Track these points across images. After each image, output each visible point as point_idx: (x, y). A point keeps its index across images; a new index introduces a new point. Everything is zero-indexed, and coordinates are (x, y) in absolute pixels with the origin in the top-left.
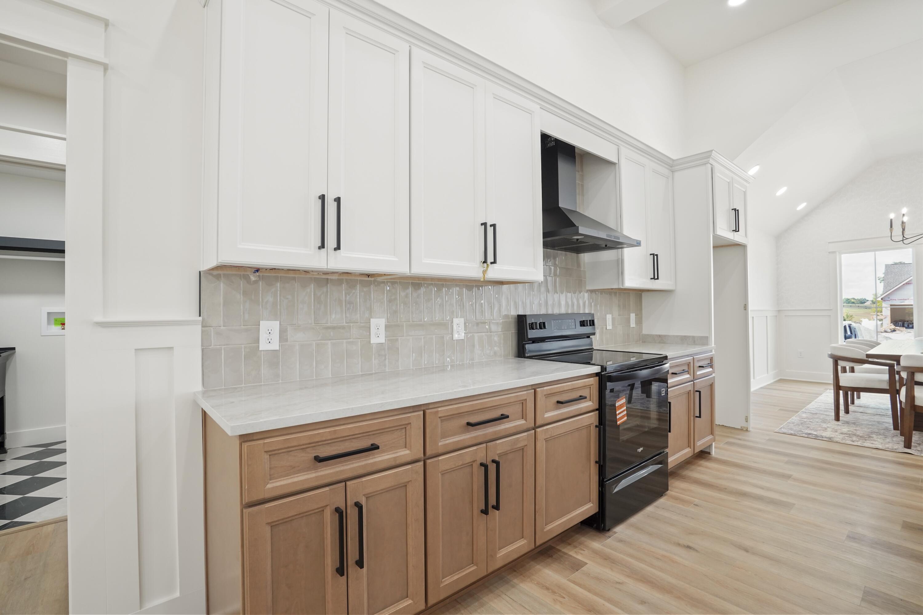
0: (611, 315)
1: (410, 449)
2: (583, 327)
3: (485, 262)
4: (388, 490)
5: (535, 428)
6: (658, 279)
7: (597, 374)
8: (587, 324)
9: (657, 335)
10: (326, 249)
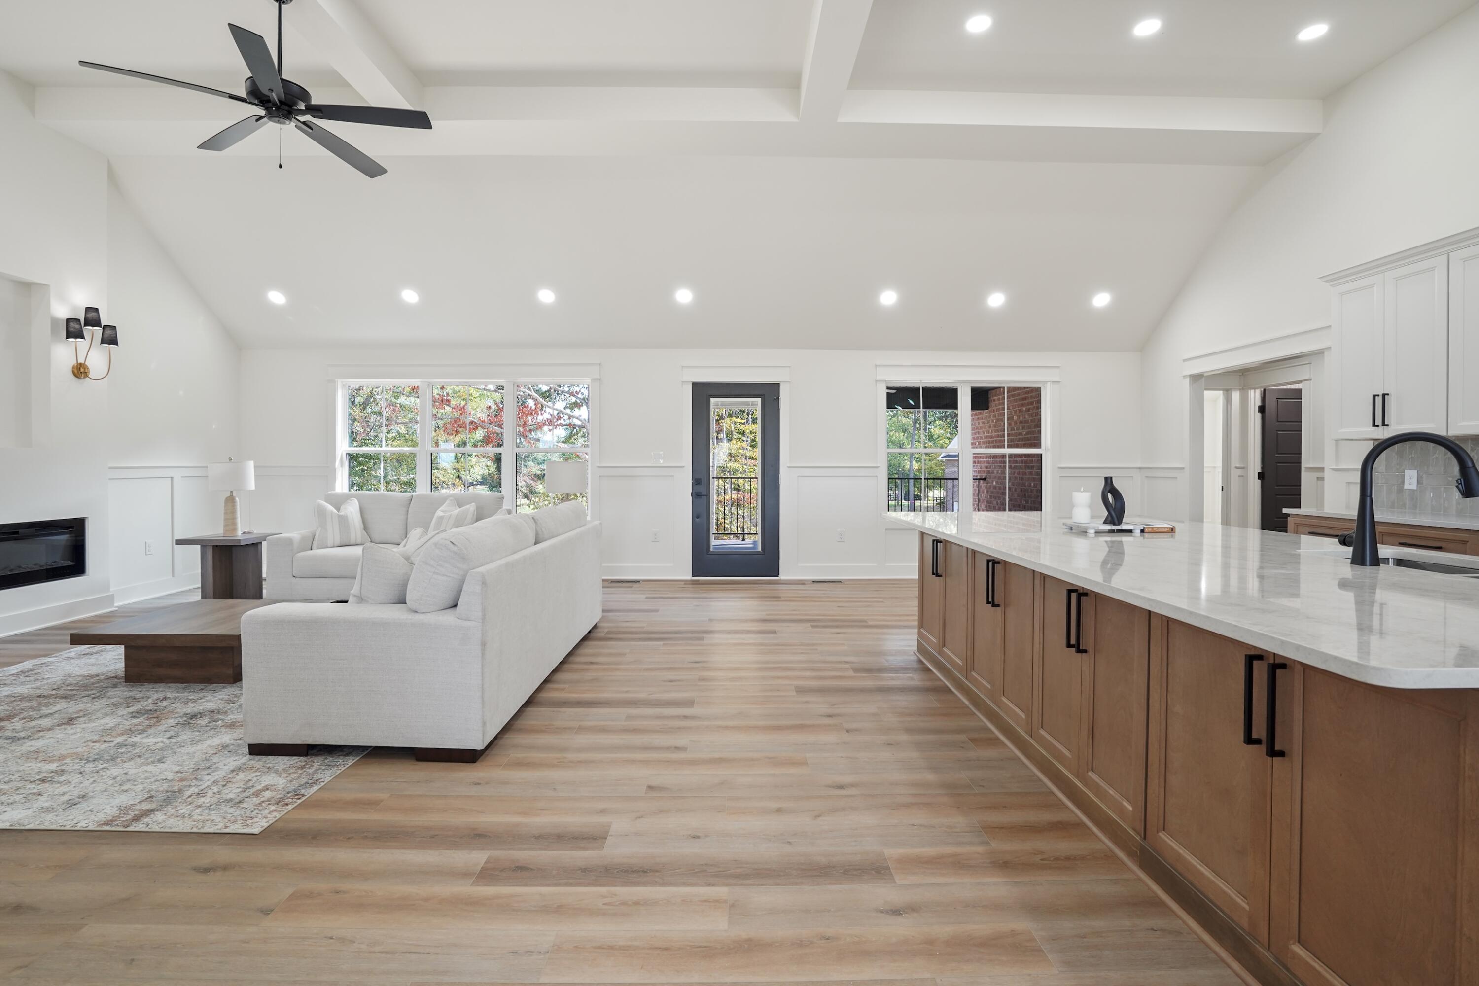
10: (1378, 426)
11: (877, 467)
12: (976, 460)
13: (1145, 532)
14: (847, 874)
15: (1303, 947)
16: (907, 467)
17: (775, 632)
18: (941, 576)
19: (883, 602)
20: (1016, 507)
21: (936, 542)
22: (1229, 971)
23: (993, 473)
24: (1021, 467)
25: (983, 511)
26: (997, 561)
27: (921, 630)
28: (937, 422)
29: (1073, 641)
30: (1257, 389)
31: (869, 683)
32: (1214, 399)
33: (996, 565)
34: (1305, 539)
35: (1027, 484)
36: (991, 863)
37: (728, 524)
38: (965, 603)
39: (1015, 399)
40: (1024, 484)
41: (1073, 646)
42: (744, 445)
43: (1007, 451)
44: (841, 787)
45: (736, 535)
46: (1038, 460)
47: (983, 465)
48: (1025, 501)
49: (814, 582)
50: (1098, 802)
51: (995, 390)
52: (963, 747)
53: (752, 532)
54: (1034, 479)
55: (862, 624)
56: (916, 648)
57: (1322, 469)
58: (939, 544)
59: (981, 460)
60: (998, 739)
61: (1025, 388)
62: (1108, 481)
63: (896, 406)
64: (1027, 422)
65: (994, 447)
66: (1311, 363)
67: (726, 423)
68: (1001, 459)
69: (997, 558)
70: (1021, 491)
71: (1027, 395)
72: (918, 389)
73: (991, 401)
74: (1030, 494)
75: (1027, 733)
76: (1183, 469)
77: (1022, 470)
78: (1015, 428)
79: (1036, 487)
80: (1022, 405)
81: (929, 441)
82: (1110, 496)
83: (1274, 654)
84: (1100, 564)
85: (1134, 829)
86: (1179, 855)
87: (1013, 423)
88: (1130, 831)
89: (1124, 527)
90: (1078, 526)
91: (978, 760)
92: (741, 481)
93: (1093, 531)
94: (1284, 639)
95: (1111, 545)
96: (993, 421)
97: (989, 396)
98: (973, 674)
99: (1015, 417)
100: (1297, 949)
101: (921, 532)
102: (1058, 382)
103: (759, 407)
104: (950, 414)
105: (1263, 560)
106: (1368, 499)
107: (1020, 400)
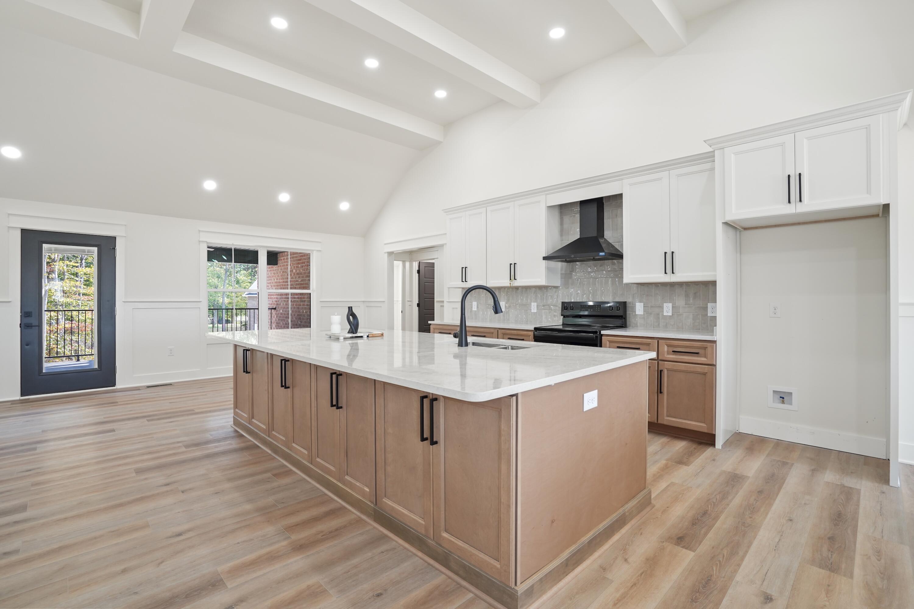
3: (511, 279)
6: (673, 273)
10: (463, 282)
11: (200, 302)
12: (270, 297)
13: (369, 337)
14: (188, 597)
15: (447, 533)
16: (221, 301)
17: (113, 430)
18: (249, 373)
19: (206, 395)
20: (296, 325)
21: (246, 350)
22: (417, 558)
23: (280, 305)
24: (297, 301)
25: (274, 329)
26: (287, 359)
27: (236, 410)
28: (242, 272)
29: (334, 403)
30: (417, 261)
31: (198, 453)
32: (398, 265)
33: (286, 362)
34: (437, 336)
35: (301, 311)
36: (292, 549)
37: (60, 349)
38: (266, 387)
39: (294, 260)
40: (299, 312)
41: (335, 406)
42: (78, 283)
43: (290, 291)
44: (180, 535)
45: (69, 357)
46: (308, 297)
47: (274, 300)
48: (300, 322)
49: (148, 387)
50: (351, 492)
51: (282, 253)
52: (269, 481)
53: (87, 354)
54: (305, 308)
55: (191, 412)
56: (233, 423)
57: (443, 302)
58: (248, 352)
59: (272, 297)
60: (291, 470)
61: (300, 253)
62: (350, 309)
63: (213, 260)
64: (301, 274)
65: (281, 289)
66: (438, 251)
67: (58, 266)
68: (285, 296)
69: (287, 358)
70: (298, 315)
71: (301, 258)
72: (231, 250)
73: (279, 260)
74: (303, 317)
75: (308, 462)
76: (384, 302)
77: (298, 303)
78: (294, 277)
79: (307, 313)
80: (298, 263)
81: (237, 284)
82: (351, 317)
83: (432, 394)
84: (346, 357)
85: (370, 501)
86: (393, 508)
87: (293, 274)
88: (368, 503)
89: (358, 334)
90: (334, 335)
91: (279, 487)
92: (75, 313)
93: (342, 338)
94: (438, 386)
95: (352, 345)
96: (280, 272)
97: (278, 257)
98: (274, 433)
99: (294, 271)
100: (445, 535)
101: (235, 344)
102: (320, 251)
103: (95, 255)
104: (251, 267)
105: (419, 347)
106: (464, 315)
107: (297, 260)
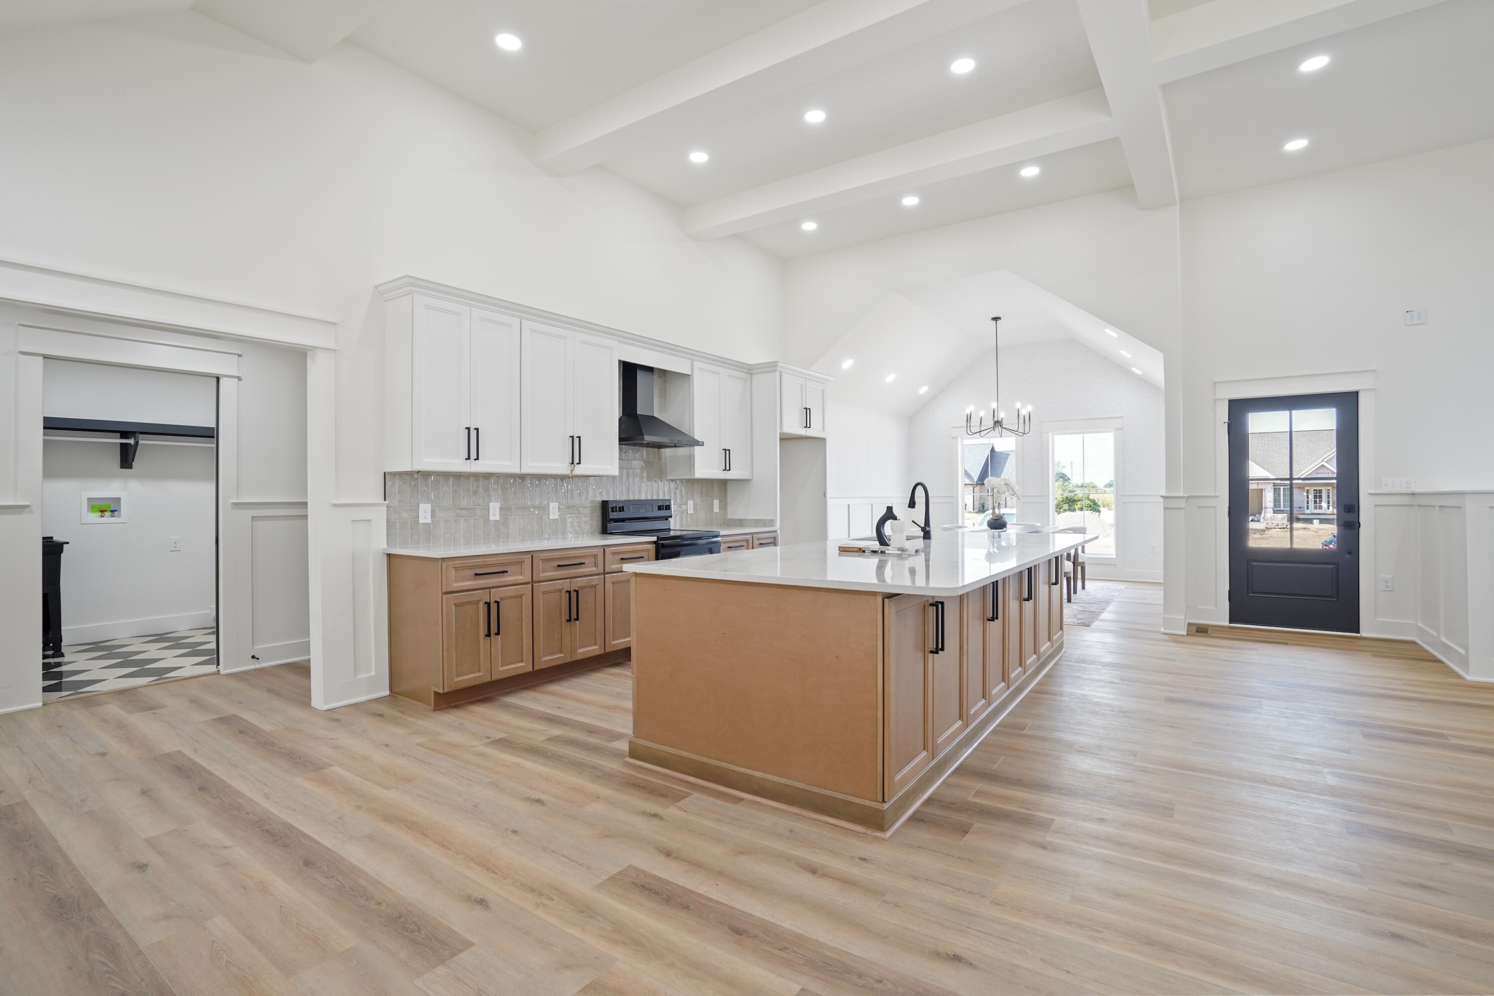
0: (692, 501)
1: (524, 576)
2: (660, 511)
3: (572, 463)
4: (511, 597)
5: (604, 573)
6: (730, 470)
7: (655, 542)
8: (663, 508)
9: (737, 519)
10: (468, 459)
